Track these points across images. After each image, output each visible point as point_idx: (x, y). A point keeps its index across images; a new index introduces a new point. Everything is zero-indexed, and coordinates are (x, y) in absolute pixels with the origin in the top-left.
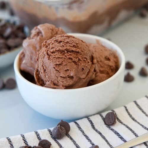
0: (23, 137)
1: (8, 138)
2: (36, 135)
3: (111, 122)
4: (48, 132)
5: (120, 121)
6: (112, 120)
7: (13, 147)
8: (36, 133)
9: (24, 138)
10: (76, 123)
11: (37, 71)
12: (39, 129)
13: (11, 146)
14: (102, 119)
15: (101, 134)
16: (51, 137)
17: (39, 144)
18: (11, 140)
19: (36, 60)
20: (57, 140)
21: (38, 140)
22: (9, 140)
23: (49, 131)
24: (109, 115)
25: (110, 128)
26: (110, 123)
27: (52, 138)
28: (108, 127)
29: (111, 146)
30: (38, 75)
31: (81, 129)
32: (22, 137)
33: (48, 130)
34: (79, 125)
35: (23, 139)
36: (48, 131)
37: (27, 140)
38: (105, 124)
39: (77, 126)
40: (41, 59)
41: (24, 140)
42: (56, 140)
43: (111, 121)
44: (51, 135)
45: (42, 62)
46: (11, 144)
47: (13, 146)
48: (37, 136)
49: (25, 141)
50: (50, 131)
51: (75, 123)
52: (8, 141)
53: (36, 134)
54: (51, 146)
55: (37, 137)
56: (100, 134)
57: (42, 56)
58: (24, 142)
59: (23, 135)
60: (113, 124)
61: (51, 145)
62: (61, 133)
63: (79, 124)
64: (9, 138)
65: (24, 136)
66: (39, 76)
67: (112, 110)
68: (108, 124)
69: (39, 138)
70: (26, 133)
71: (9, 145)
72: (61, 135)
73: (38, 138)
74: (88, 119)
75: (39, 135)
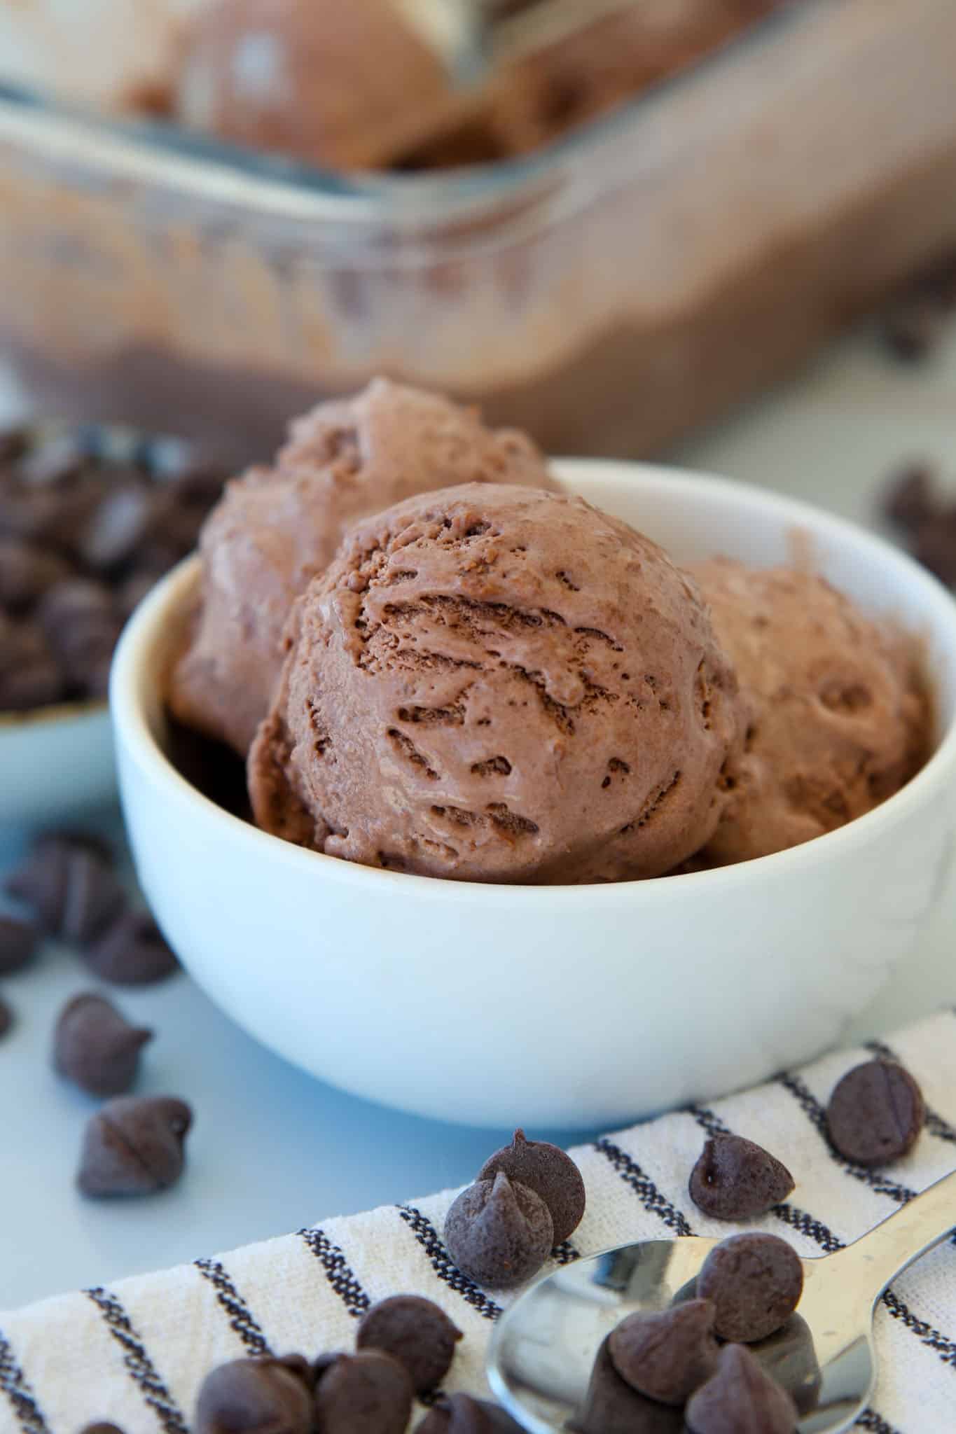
0: (217, 1282)
1: (100, 1290)
2: (316, 1262)
3: (885, 1141)
4: (407, 1233)
5: (944, 1125)
6: (898, 1120)
7: (149, 1364)
8: (318, 1243)
9: (231, 1289)
10: (614, 1153)
11: (280, 733)
12: (333, 1215)
13: (135, 1361)
14: (811, 1118)
15: (826, 1233)
16: (435, 1273)
17: (364, 1339)
18: (128, 1312)
19: (281, 645)
20: (490, 1297)
21: (339, 1297)
22: (112, 1311)
23: (415, 1226)
24: (866, 1085)
25: (877, 1180)
26: (881, 1150)
27: (443, 1283)
28: (860, 1177)
29: (927, 1327)
30: (276, 765)
31: (662, 1200)
32: (210, 1284)
33: (407, 1218)
34: (637, 1170)
35: (222, 1300)
36: (406, 1225)
37: (250, 1308)
38: (838, 1154)
39: (624, 1177)
40: (312, 644)
41: (232, 1308)
42: (482, 1298)
43: (886, 1134)
44: (430, 1251)
45: (311, 678)
46: (129, 1344)
47: (150, 1354)
48: (325, 1271)
49: (238, 1314)
50: (419, 1222)
51: (603, 1157)
52: (107, 1317)
53: (317, 1253)
54: (460, 1345)
55: (331, 1277)
56: (818, 1239)
57: (315, 622)
58: (235, 1326)
59: (219, 1267)
60: (902, 1151)
61: (459, 1335)
62: (526, 1239)
63: (635, 1160)
64: (105, 1297)
65: (226, 1270)
66: (289, 773)
67: (872, 1046)
68: (859, 1155)
69: (347, 1289)
70: (232, 1248)
71: (119, 1350)
72: (522, 1254)
73: (338, 1289)
74: (701, 1123)
75: (341, 1259)
